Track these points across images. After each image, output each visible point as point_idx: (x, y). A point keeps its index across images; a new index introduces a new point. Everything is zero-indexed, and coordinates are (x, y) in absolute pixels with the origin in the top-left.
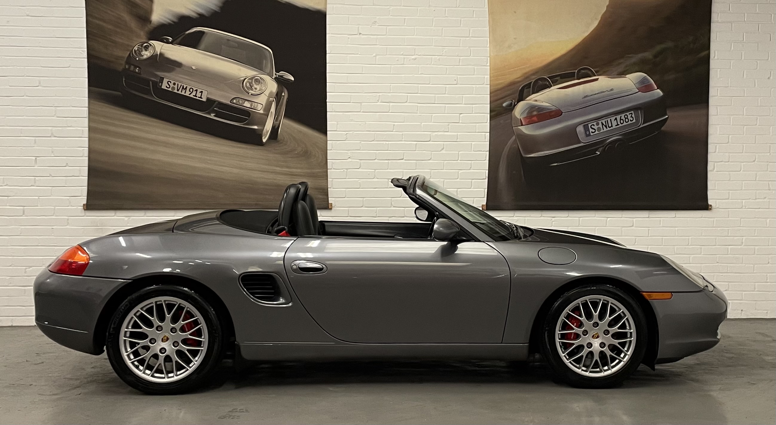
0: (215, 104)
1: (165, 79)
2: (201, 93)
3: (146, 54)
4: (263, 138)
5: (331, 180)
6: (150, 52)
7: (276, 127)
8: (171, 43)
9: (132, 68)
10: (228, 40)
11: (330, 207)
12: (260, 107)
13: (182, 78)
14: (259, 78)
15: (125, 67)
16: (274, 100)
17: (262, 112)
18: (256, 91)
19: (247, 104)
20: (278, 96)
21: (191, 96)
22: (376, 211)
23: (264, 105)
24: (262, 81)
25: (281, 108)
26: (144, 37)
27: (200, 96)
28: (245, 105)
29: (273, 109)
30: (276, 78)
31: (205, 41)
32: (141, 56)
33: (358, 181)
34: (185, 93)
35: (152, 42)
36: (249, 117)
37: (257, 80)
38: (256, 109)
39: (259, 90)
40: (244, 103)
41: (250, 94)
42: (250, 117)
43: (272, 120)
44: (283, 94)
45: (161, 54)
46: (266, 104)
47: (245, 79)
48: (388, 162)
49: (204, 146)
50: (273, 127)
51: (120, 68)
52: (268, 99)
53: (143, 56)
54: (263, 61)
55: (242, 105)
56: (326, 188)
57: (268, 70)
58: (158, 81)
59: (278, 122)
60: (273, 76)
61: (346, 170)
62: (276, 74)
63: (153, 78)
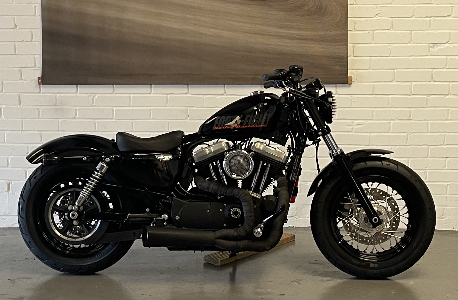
5: (352, 45)
11: (349, 83)
22: (411, 87)
33: (388, 46)
48: (430, 20)
56: (346, 57)
61: (372, 32)
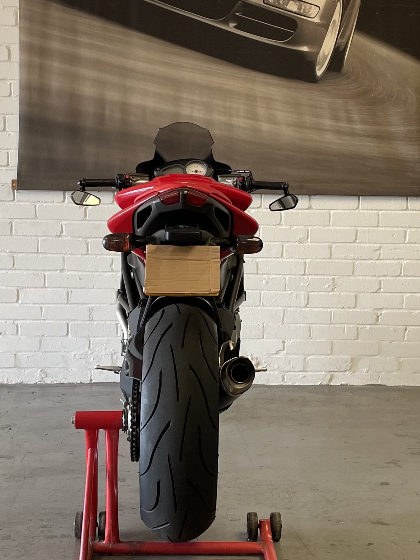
0: (238, 5)
4: (317, 68)
7: (341, 49)
12: (314, 11)
17: (317, 20)
19: (292, 6)
23: (322, 6)
25: (350, 15)
28: (288, 7)
29: (337, 16)
36: (294, 31)
38: (308, 15)
40: (287, 5)
42: (297, 30)
43: (335, 36)
46: (326, 5)
49: (216, 81)
50: (336, 50)
55: (284, 8)
59: (344, 40)
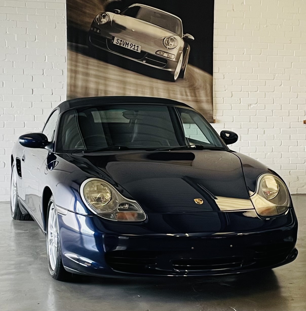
0: (146, 54)
1: (115, 37)
2: (137, 47)
3: (104, 21)
4: (175, 77)
5: (215, 104)
6: (106, 19)
7: (183, 70)
8: (120, 14)
9: (95, 30)
10: (155, 13)
11: (214, 122)
12: (173, 57)
13: (126, 37)
14: (173, 38)
15: (91, 29)
16: (182, 52)
17: (174, 60)
18: (171, 46)
19: (165, 55)
20: (185, 50)
21: (131, 49)
22: (241, 125)
23: (176, 55)
24: (175, 40)
25: (186, 58)
26: (103, 9)
27: (137, 49)
29: (181, 58)
30: (183, 38)
31: (141, 13)
32: (101, 22)
34: (128, 47)
35: (107, 13)
36: (166, 63)
37: (171, 39)
38: (171, 58)
39: (173, 46)
40: (164, 54)
41: (167, 48)
44: (187, 48)
45: (113, 21)
46: (177, 55)
47: (165, 38)
48: (249, 93)
49: (139, 82)
50: (181, 70)
51: (88, 30)
52: (179, 52)
53: (102, 22)
54: (176, 27)
55: (162, 56)
57: (179, 33)
58: (111, 39)
59: (184, 67)
60: (182, 37)
62: (183, 36)
63: (108, 37)
